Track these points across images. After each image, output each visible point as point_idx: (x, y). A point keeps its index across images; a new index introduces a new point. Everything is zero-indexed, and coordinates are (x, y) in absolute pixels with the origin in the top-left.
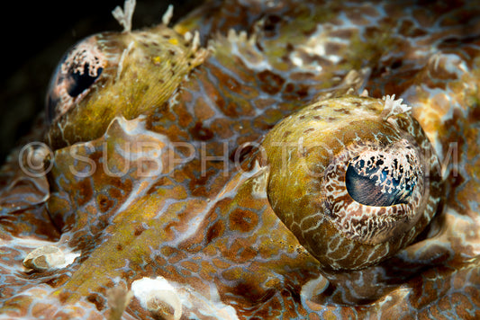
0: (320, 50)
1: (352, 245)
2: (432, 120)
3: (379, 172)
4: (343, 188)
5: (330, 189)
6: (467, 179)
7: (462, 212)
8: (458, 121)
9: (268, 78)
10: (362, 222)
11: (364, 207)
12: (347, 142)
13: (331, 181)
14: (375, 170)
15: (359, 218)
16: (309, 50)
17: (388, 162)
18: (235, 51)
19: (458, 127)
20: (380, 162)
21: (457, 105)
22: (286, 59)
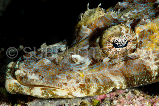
0: (127, 16)
1: (113, 55)
2: (138, 31)
3: (118, 43)
4: (112, 45)
5: (109, 46)
6: (143, 43)
7: (140, 49)
8: (144, 32)
9: (116, 20)
10: (116, 51)
11: (116, 48)
12: (113, 37)
13: (109, 44)
14: (117, 43)
15: (115, 50)
16: (125, 16)
17: (120, 41)
18: (111, 14)
19: (144, 33)
20: (118, 41)
21: (145, 29)
22: (121, 17)
